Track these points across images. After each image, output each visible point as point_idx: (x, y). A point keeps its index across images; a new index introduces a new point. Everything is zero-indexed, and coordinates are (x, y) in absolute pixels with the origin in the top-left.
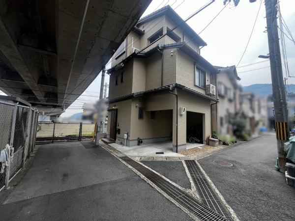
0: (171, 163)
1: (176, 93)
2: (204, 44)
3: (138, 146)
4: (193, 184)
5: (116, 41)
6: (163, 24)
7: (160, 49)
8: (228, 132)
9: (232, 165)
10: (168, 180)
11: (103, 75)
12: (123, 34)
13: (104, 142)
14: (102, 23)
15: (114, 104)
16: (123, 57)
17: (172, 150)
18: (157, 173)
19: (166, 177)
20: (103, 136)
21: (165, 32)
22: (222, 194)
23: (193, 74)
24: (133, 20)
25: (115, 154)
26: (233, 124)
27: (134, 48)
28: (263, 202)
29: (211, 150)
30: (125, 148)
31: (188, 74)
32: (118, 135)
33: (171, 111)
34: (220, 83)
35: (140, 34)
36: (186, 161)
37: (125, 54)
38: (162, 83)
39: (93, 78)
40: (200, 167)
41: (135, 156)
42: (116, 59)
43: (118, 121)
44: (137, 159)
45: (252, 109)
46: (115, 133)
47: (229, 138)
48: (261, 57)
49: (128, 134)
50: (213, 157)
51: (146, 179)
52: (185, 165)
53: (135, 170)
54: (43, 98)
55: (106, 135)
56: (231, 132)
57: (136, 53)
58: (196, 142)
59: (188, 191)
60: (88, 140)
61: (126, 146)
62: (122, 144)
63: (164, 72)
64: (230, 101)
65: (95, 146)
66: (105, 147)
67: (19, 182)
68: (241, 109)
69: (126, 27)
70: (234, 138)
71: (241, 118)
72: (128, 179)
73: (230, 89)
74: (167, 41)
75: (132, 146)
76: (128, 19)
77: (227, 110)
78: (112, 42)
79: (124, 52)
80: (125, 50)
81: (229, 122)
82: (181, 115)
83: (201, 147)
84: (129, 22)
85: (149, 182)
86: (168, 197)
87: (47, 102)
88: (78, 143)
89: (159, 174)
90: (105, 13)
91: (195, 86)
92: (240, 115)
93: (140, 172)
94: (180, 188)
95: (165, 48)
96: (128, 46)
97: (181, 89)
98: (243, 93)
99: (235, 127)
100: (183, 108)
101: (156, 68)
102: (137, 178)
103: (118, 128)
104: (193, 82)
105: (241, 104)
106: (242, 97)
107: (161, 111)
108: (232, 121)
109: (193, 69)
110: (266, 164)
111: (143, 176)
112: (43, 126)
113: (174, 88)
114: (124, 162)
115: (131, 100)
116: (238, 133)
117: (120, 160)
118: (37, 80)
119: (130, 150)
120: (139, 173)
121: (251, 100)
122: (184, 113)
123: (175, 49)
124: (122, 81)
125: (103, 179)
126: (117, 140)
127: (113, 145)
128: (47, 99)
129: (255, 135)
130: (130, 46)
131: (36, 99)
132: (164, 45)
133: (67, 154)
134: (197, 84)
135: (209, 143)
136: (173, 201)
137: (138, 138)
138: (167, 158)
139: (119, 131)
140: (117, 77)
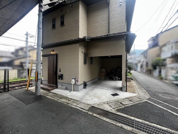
15: (52, 49)
32: (59, 81)
33: (121, 56)
38: (109, 30)
41: (102, 104)
46: (56, 79)
49: (75, 79)
61: (73, 90)
62: (66, 89)
75: (80, 90)
103: (59, 73)
115: (78, 45)
124: (62, 24)
126: (59, 86)
127: (56, 91)
137: (84, 82)
138: (130, 99)
139: (61, 77)
140: (54, 21)
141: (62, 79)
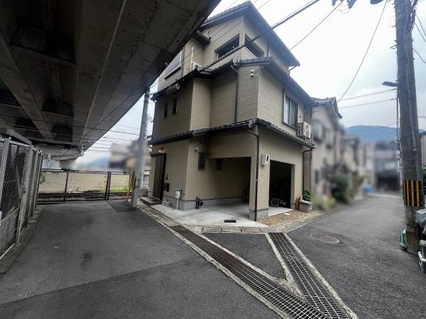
0: (250, 237)
1: (257, 133)
2: (296, 64)
3: (195, 210)
4: (287, 272)
5: (169, 51)
6: (240, 30)
7: (235, 67)
8: (324, 192)
9: (338, 241)
10: (249, 264)
11: (146, 102)
12: (181, 40)
13: (145, 202)
14: (151, 19)
15: (161, 146)
16: (178, 76)
17: (247, 217)
18: (231, 253)
19: (246, 259)
20: (142, 194)
21: (242, 42)
22: (334, 288)
23: (281, 106)
24: (199, 18)
25: (162, 222)
26: (332, 181)
27: (195, 64)
28: (396, 300)
29: (303, 218)
30: (177, 213)
31: (274, 105)
32: (165, 193)
33: (249, 159)
34: (317, 121)
35: (203, 43)
36: (270, 234)
37: (180, 71)
38: (236, 117)
39: (130, 105)
40: (292, 243)
41: (194, 226)
42: (166, 78)
43: (167, 172)
44: (197, 231)
45: (356, 159)
46: (161, 189)
47: (326, 200)
48: (386, 84)
49: (181, 191)
50: (308, 228)
51: (215, 262)
52: (271, 241)
53: (196, 248)
54: (49, 133)
55: (147, 193)
56: (328, 192)
57: (198, 70)
58: (281, 206)
59: (282, 282)
60: (119, 200)
61: (179, 209)
62: (171, 205)
63: (239, 101)
64: (329, 147)
65: (131, 209)
66: (146, 211)
67: (9, 268)
68: (342, 159)
69: (187, 29)
70: (333, 201)
71: (341, 171)
72: (188, 263)
73: (329, 131)
74: (244, 55)
75: (187, 210)
76: (191, 15)
77: (325, 161)
78: (163, 51)
79: (179, 68)
80: (180, 65)
81: (327, 178)
82: (263, 166)
83: (287, 212)
84: (192, 20)
85: (221, 266)
86: (254, 293)
87: (55, 139)
88: (104, 203)
89: (234, 255)
90: (156, 3)
91: (283, 123)
92: (340, 168)
93: (205, 251)
94: (268, 277)
95: (241, 64)
96: (186, 60)
97: (265, 126)
98: (346, 137)
99: (334, 186)
100: (266, 156)
101: (227, 95)
102: (202, 261)
103: (166, 181)
104: (280, 118)
105: (342, 152)
106: (344, 142)
107: (231, 159)
108: (330, 176)
109: (281, 99)
110: (384, 240)
111: (210, 258)
112: (48, 176)
113: (254, 125)
114: (178, 235)
115: (188, 141)
116: (337, 194)
117: (172, 230)
118: (41, 105)
119: (184, 216)
120: (203, 253)
121: (355, 148)
122: (267, 164)
123: (258, 67)
124: (174, 111)
125: (149, 263)
126: (164, 201)
127: (158, 207)
128: (55, 134)
129: (358, 197)
130: (189, 59)
131: (38, 134)
132: (241, 61)
133: (88, 220)
134: (286, 121)
135: (299, 207)
136: (263, 299)
137: (197, 198)
138: (242, 229)
139: (167, 187)
140: (166, 105)
141: (168, 191)
